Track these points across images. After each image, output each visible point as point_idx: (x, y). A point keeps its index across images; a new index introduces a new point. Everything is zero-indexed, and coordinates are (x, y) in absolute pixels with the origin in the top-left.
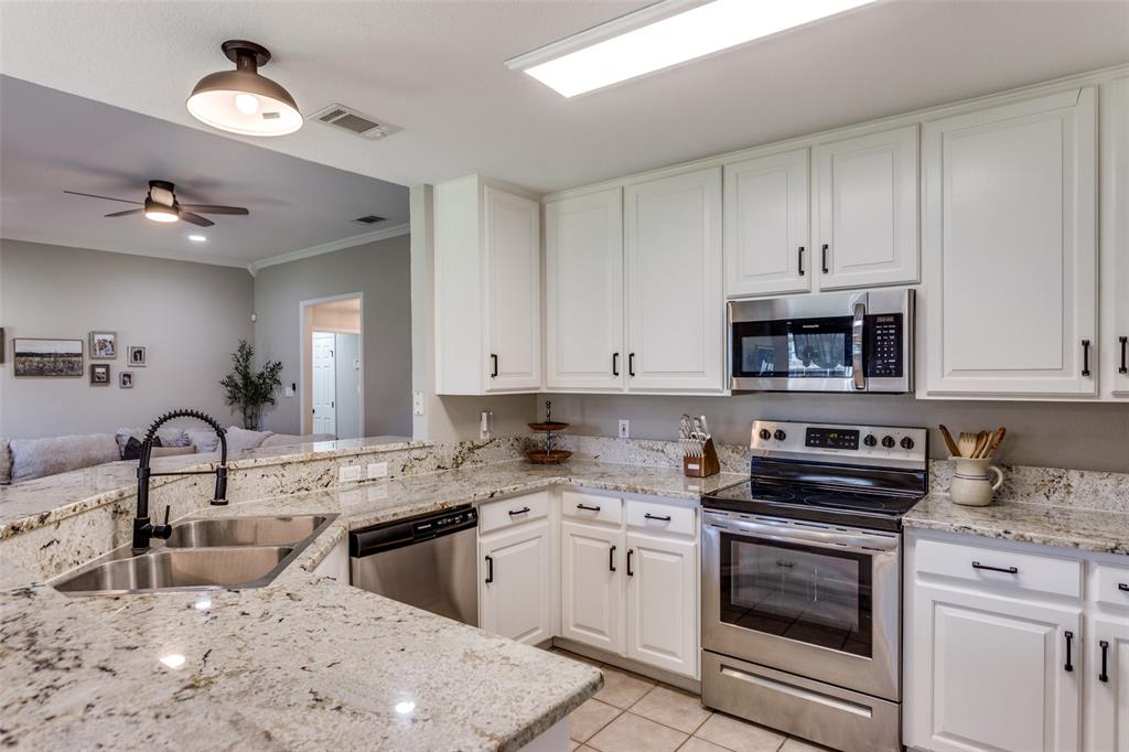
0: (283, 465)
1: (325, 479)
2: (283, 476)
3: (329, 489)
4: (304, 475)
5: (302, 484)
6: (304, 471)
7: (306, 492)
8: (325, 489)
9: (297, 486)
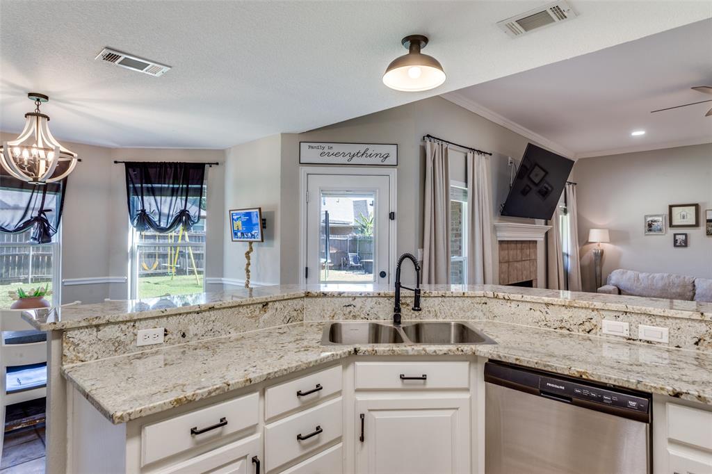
0: (547, 305)
1: (587, 326)
2: (547, 313)
3: (591, 335)
4: (566, 317)
5: (563, 324)
6: (566, 314)
7: (568, 332)
8: (587, 335)
9: (557, 324)
